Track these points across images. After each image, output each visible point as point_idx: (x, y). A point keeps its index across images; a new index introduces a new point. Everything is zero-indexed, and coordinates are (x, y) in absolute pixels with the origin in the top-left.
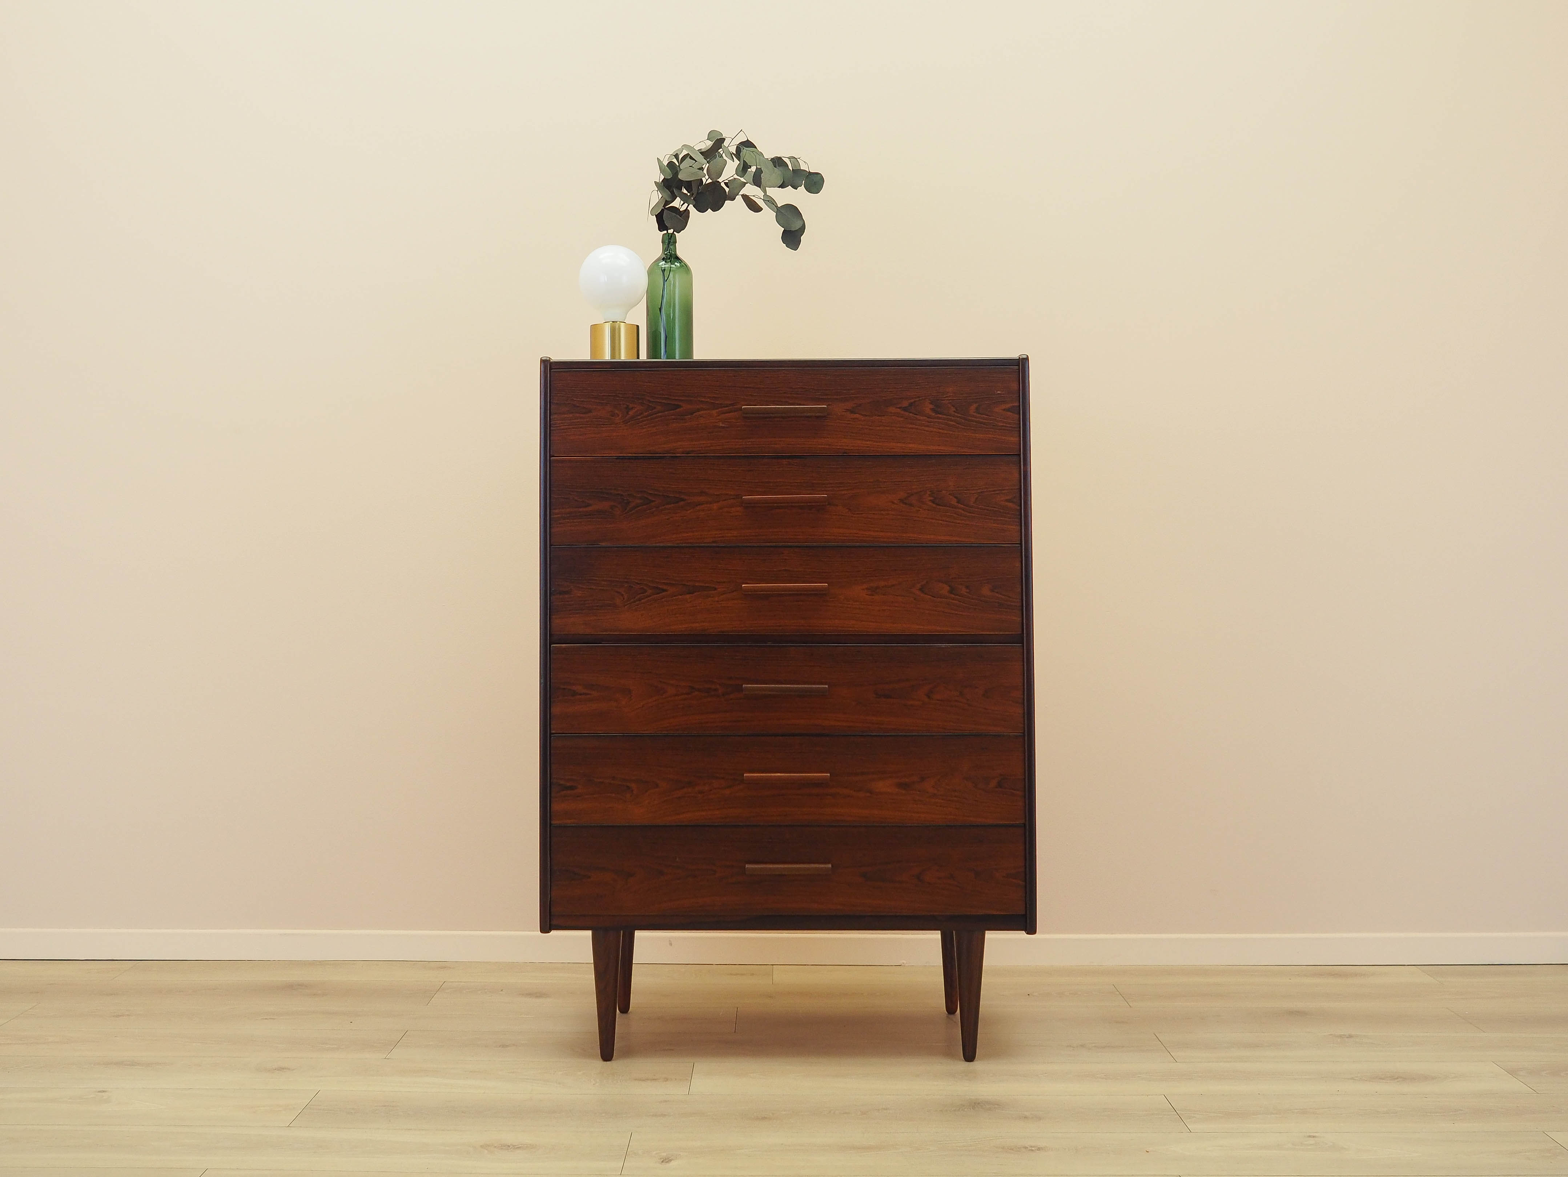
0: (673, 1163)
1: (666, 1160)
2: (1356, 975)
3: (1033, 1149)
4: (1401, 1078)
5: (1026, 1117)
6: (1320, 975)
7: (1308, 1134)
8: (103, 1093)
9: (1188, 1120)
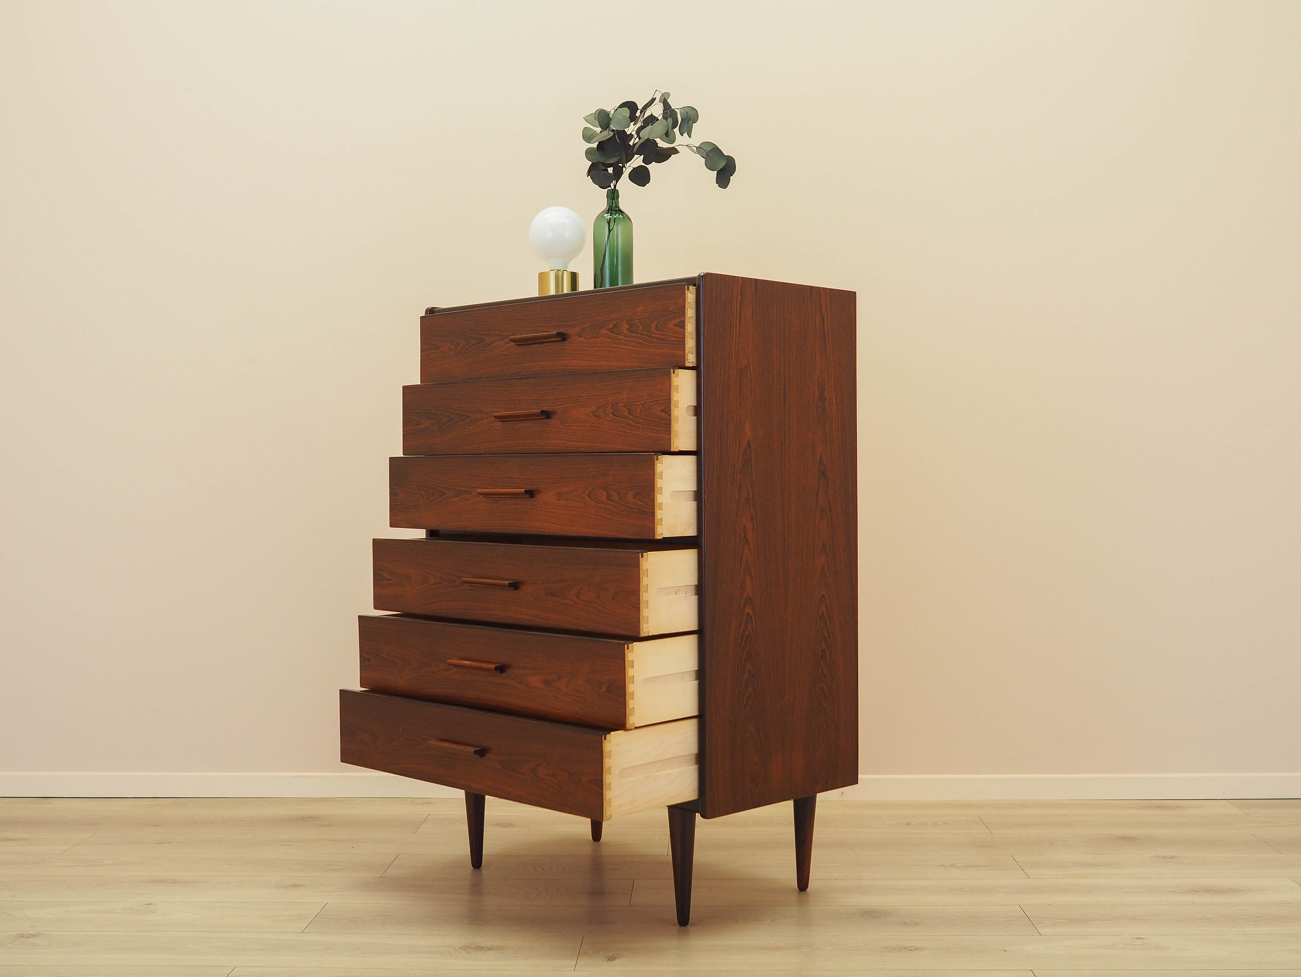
1: (611, 958)
2: (1178, 807)
3: (911, 949)
5: (906, 923)
6: (1148, 807)
7: (1137, 937)
8: (149, 906)
9: (1039, 926)
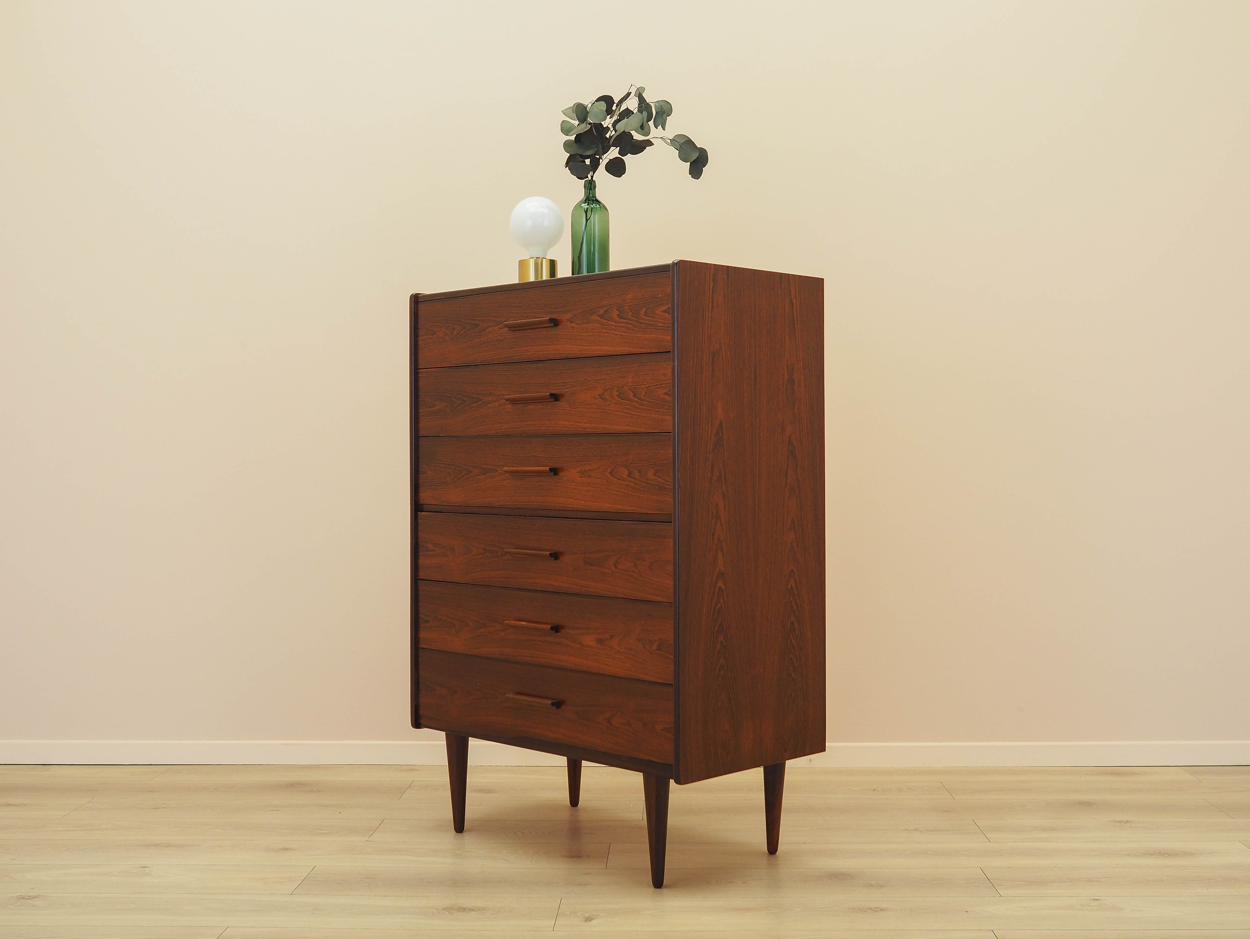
0: (594, 921)
1: (588, 919)
2: (1133, 774)
3: (877, 910)
4: (1167, 854)
5: (872, 886)
6: (1104, 774)
7: (1093, 898)
8: (145, 869)
9: (999, 887)
